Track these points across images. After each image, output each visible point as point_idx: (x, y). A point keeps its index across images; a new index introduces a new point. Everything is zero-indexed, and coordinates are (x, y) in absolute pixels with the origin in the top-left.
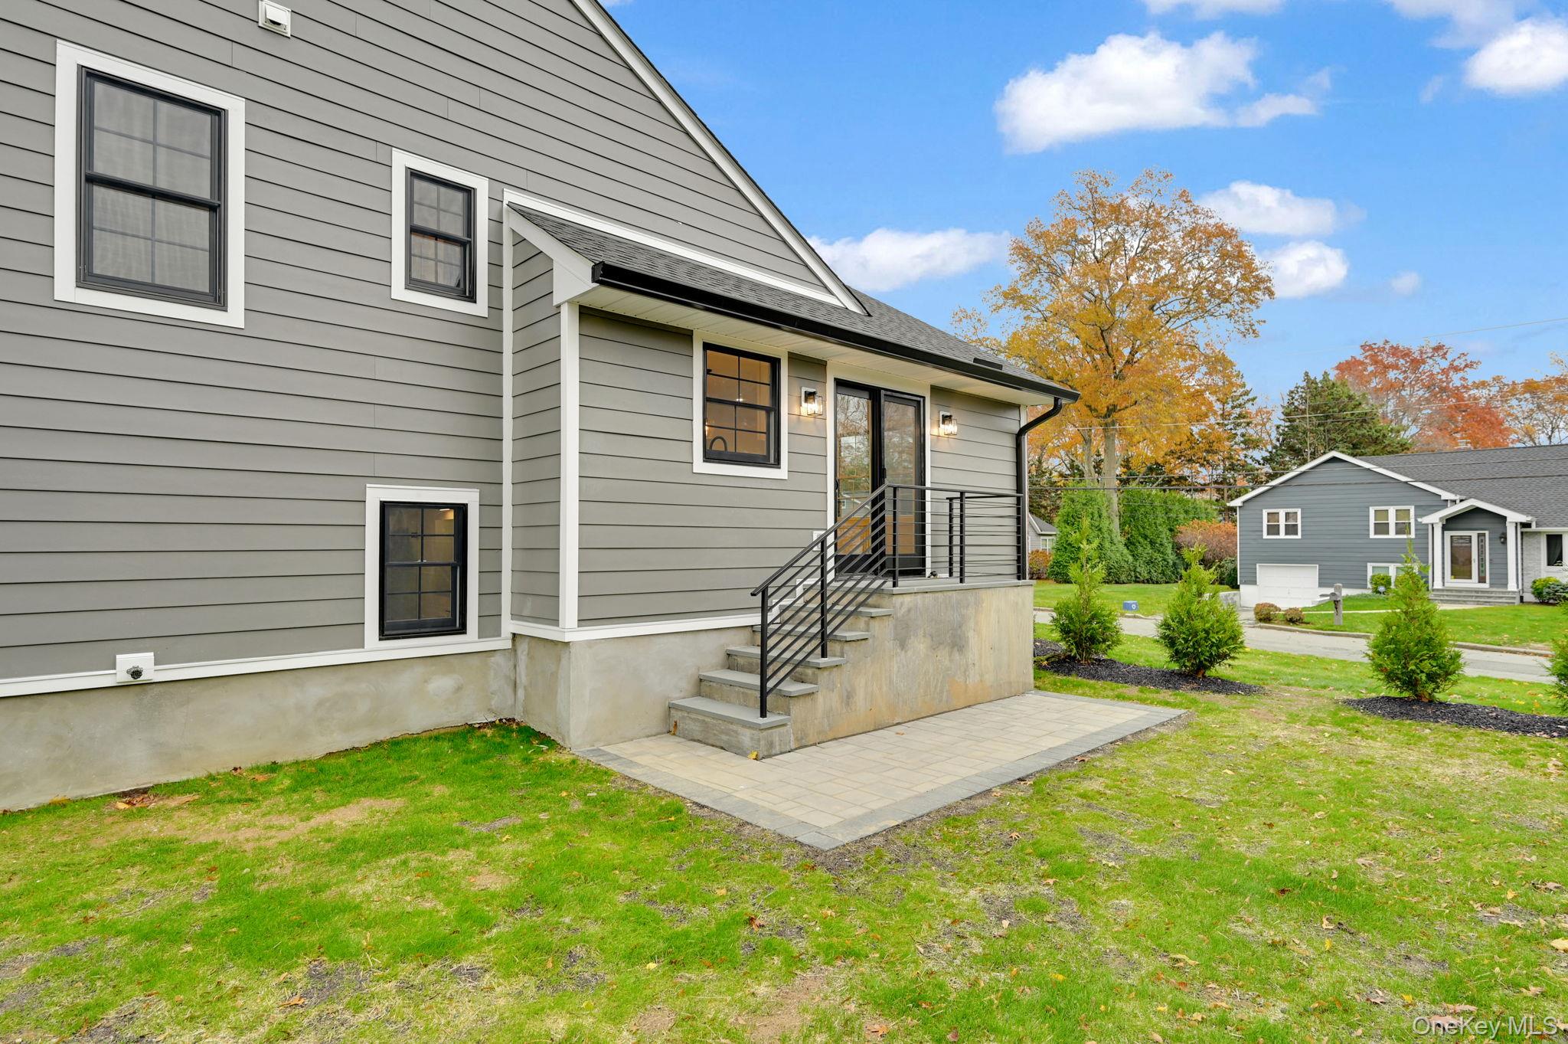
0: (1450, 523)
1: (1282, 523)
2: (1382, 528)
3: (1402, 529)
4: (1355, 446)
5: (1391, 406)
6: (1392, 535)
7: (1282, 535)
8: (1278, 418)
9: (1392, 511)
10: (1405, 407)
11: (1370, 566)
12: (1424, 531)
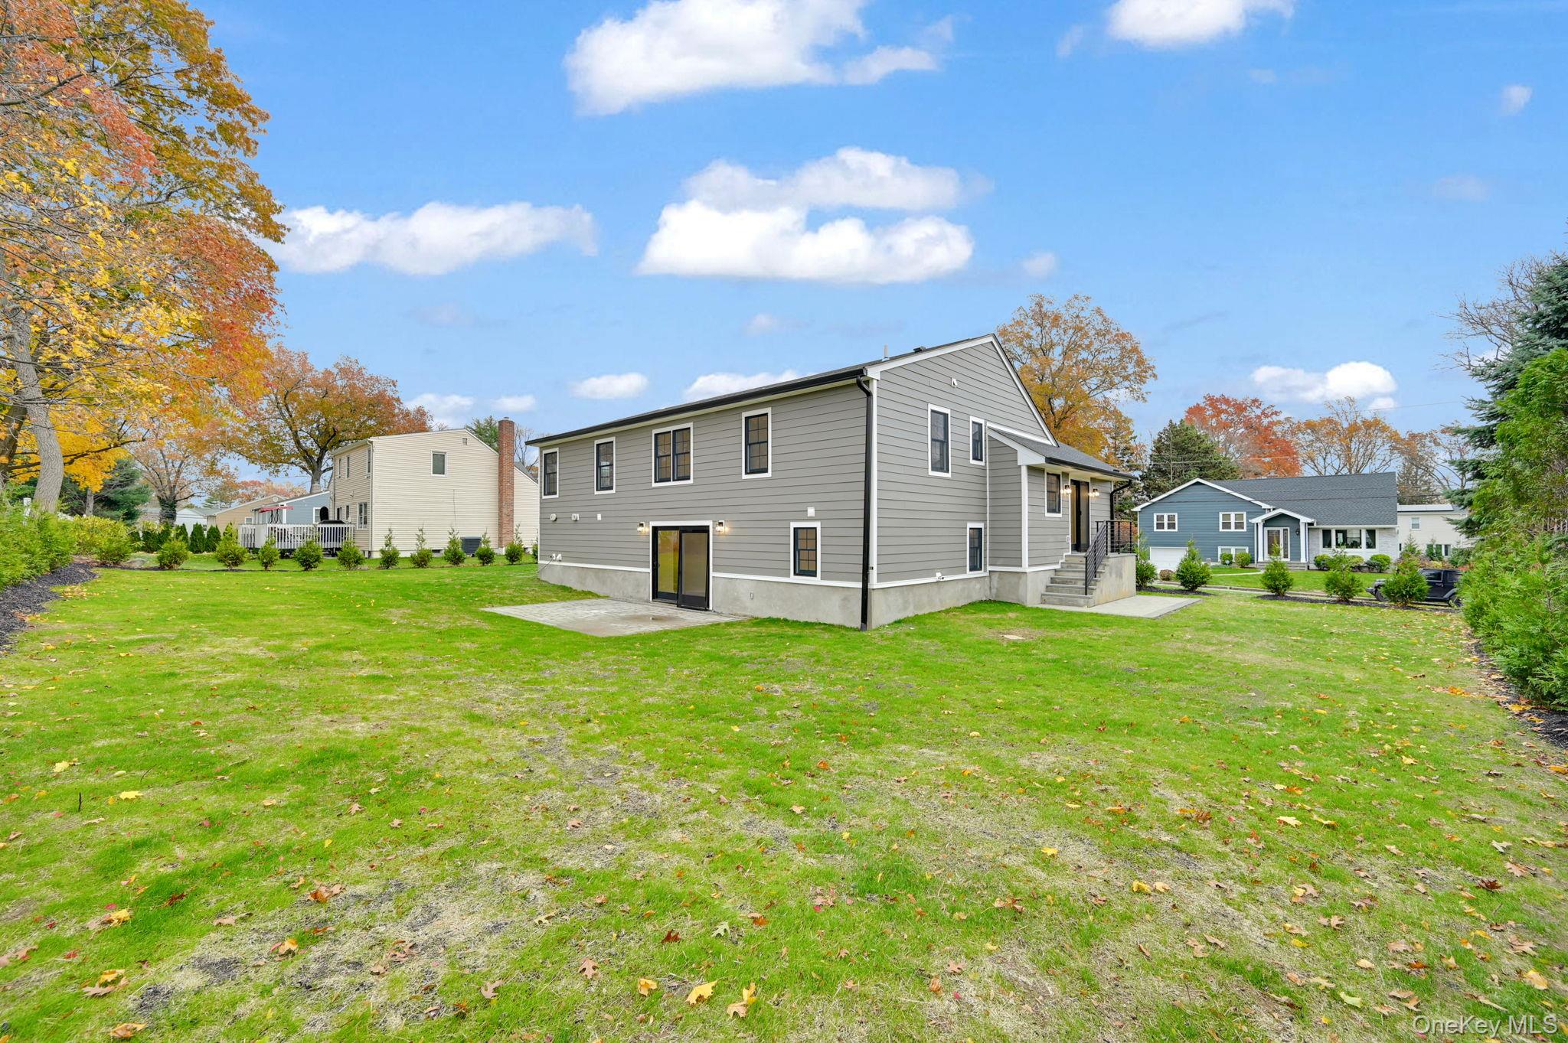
0: (1267, 523)
1: (1166, 522)
2: (1227, 525)
3: (1239, 525)
4: (1201, 469)
5: (1222, 438)
6: (1233, 529)
7: (1166, 529)
8: (1149, 449)
9: (1233, 515)
10: (1229, 440)
11: (1219, 548)
12: (1252, 527)
